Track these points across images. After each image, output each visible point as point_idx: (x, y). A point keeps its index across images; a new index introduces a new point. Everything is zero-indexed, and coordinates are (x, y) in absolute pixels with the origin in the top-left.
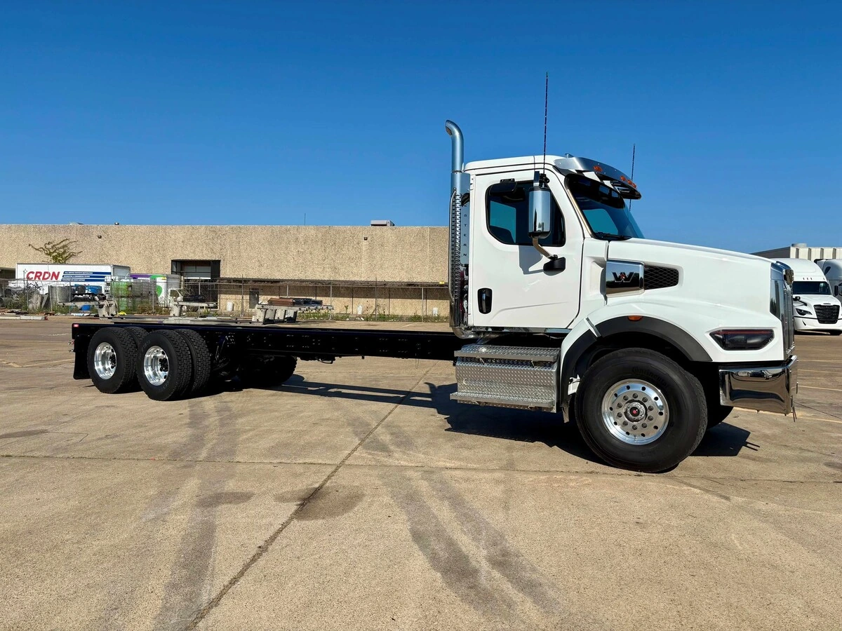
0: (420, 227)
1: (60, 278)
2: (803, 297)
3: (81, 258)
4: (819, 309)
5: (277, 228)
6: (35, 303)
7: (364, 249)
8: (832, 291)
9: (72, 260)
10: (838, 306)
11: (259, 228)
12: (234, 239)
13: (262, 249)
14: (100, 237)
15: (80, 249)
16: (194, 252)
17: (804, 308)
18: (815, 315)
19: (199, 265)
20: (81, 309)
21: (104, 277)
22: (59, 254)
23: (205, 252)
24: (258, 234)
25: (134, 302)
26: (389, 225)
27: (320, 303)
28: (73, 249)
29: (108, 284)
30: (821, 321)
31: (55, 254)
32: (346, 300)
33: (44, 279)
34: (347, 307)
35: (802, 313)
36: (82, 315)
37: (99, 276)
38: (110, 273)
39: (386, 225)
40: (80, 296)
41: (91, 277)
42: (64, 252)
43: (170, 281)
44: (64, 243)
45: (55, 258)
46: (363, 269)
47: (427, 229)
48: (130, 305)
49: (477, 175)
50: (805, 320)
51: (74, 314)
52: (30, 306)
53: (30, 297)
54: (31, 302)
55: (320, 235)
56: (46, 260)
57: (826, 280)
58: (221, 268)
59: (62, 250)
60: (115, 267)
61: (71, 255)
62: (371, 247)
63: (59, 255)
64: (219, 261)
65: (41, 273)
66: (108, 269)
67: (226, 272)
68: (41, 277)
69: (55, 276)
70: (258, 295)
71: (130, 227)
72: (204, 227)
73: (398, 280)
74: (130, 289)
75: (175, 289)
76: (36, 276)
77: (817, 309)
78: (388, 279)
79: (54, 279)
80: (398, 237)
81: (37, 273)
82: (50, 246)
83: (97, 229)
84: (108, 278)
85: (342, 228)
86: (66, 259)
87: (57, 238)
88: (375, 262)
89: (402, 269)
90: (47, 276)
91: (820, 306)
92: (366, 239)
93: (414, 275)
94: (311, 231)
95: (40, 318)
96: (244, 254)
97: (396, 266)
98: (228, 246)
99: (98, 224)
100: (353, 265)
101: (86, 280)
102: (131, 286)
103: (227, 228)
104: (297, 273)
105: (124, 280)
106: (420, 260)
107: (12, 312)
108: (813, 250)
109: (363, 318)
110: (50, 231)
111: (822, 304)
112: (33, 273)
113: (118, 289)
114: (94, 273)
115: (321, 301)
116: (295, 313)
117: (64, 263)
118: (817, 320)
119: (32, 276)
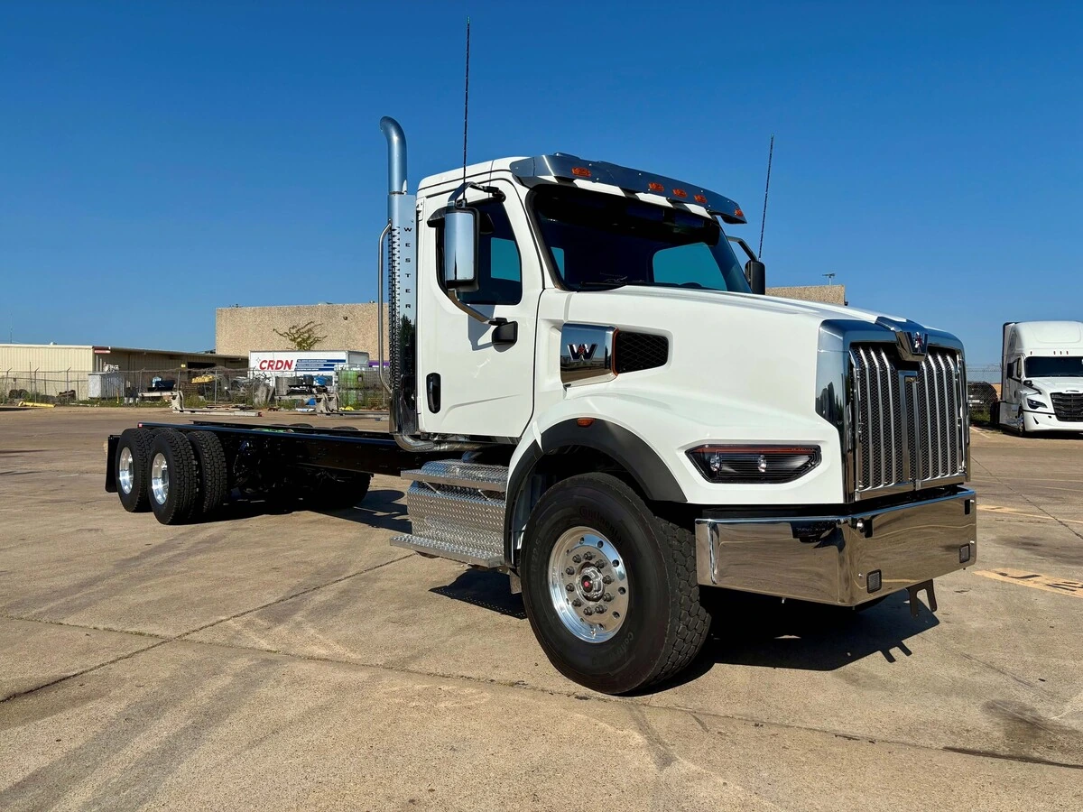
1: (294, 367)
3: (326, 345)
4: (1058, 398)
6: (260, 396)
9: (316, 346)
14: (346, 319)
15: (325, 333)
17: (1037, 398)
18: (1051, 409)
20: (308, 404)
21: (333, 365)
22: (303, 339)
25: (365, 395)
28: (318, 333)
29: (337, 374)
31: (299, 340)
33: (277, 368)
35: (1035, 405)
36: (306, 410)
37: (329, 364)
38: (344, 361)
40: (297, 388)
41: (325, 365)
42: (310, 337)
44: (308, 327)
45: (299, 344)
48: (361, 398)
49: (428, 197)
50: (1038, 416)
51: (299, 410)
52: (256, 400)
53: (256, 389)
54: (257, 396)
56: (290, 346)
59: (307, 335)
60: (351, 353)
61: (317, 341)
65: (275, 362)
66: (343, 356)
68: (274, 367)
69: (288, 364)
74: (360, 379)
76: (269, 365)
77: (1057, 400)
79: (287, 368)
81: (270, 361)
82: (294, 331)
83: (343, 310)
84: (338, 366)
86: (310, 345)
87: (302, 321)
90: (280, 365)
91: (1060, 394)
95: (253, 414)
99: (344, 303)
101: (320, 370)
102: (360, 376)
105: (354, 369)
107: (237, 407)
110: (294, 313)
111: (1064, 392)
112: (266, 361)
113: (346, 379)
114: (328, 361)
117: (309, 350)
118: (1054, 417)
119: (265, 365)
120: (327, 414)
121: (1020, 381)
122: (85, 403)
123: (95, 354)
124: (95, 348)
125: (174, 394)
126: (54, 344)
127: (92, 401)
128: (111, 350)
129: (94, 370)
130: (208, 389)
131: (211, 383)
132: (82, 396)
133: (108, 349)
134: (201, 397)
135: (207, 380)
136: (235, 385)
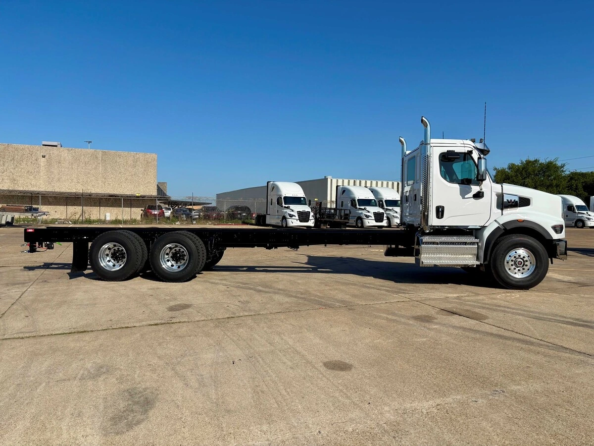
0: (93, 150)
2: (292, 207)
7: (42, 164)
8: (307, 203)
10: (310, 212)
17: (291, 213)
26: (59, 146)
27: (36, 209)
30: (301, 221)
35: (291, 216)
39: (56, 146)
46: (41, 181)
47: (100, 152)
50: (293, 220)
57: (304, 196)
62: (49, 164)
73: (74, 191)
77: (299, 214)
80: (73, 157)
85: (21, 146)
88: (53, 176)
89: (78, 182)
91: (300, 212)
92: (44, 157)
93: (89, 188)
97: (72, 180)
100: (31, 177)
106: (94, 176)
108: (339, 180)
115: (38, 208)
116: (13, 218)
118: (298, 221)
121: (282, 206)
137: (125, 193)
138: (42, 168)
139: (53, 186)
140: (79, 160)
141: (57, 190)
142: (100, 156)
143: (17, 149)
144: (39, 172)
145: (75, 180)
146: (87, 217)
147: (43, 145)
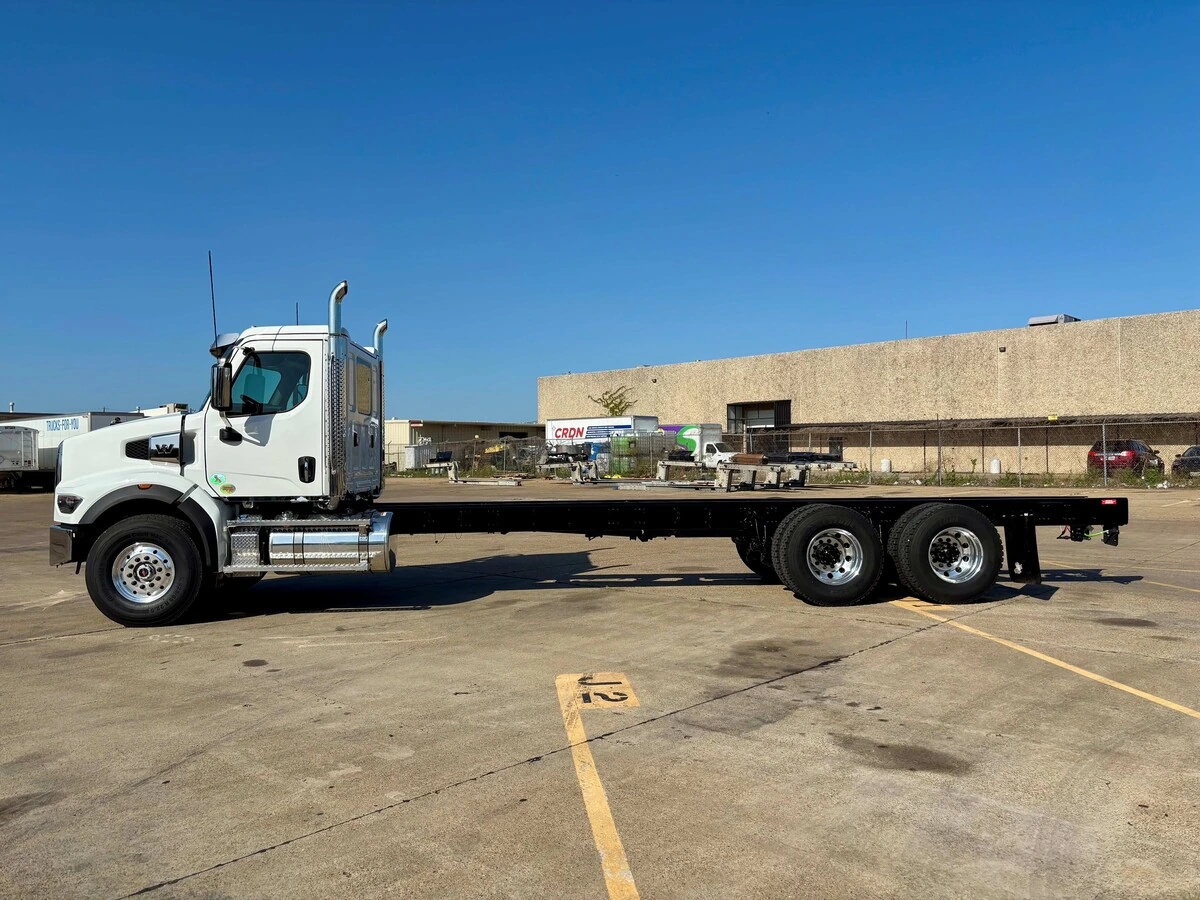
0: (1102, 321)
1: (584, 434)
3: (637, 408)
5: (866, 347)
7: (1000, 366)
11: (840, 349)
12: (808, 369)
13: (846, 380)
14: (655, 381)
15: (635, 398)
16: (758, 392)
19: (763, 409)
22: (615, 405)
23: (772, 390)
24: (840, 358)
25: (638, 462)
28: (629, 398)
31: (612, 406)
32: (973, 451)
34: (974, 462)
38: (630, 426)
42: (621, 403)
43: (707, 432)
44: (620, 392)
45: (612, 410)
46: (999, 400)
47: (1116, 322)
53: (539, 458)
55: (929, 352)
58: (792, 411)
59: (618, 400)
60: (638, 418)
61: (627, 406)
62: (1014, 364)
63: (617, 406)
64: (789, 402)
65: (567, 429)
66: (628, 421)
67: (798, 416)
68: (568, 435)
69: (579, 431)
70: (841, 447)
71: (686, 365)
72: (769, 356)
74: (632, 445)
75: (711, 443)
76: (563, 434)
78: (1040, 413)
79: (578, 436)
80: (1059, 341)
81: (564, 430)
82: (606, 397)
83: (652, 371)
85: (964, 336)
86: (622, 411)
87: (614, 387)
88: (1019, 387)
89: (1070, 395)
90: (573, 432)
92: (1003, 350)
94: (916, 346)
96: (821, 389)
97: (1058, 391)
98: (800, 380)
100: (982, 393)
103: (798, 354)
104: (897, 411)
105: (629, 435)
106: (1104, 377)
109: (921, 480)
110: (607, 378)
112: (560, 429)
113: (618, 447)
117: (619, 416)
119: (560, 433)
120: (582, 483)
122: (402, 473)
123: (411, 428)
124: (411, 422)
125: (451, 464)
126: (396, 419)
127: (408, 473)
128: (424, 423)
129: (411, 443)
130: (499, 459)
131: (501, 453)
132: (401, 468)
133: (420, 423)
134: (493, 467)
135: (497, 450)
136: (523, 454)
137: (1181, 411)
138: (1001, 374)
139: (1021, 408)
140: (1071, 346)
141: (1028, 414)
142: (1116, 332)
143: (957, 345)
144: (995, 382)
145: (1063, 391)
146: (949, 469)
147: (1031, 325)
